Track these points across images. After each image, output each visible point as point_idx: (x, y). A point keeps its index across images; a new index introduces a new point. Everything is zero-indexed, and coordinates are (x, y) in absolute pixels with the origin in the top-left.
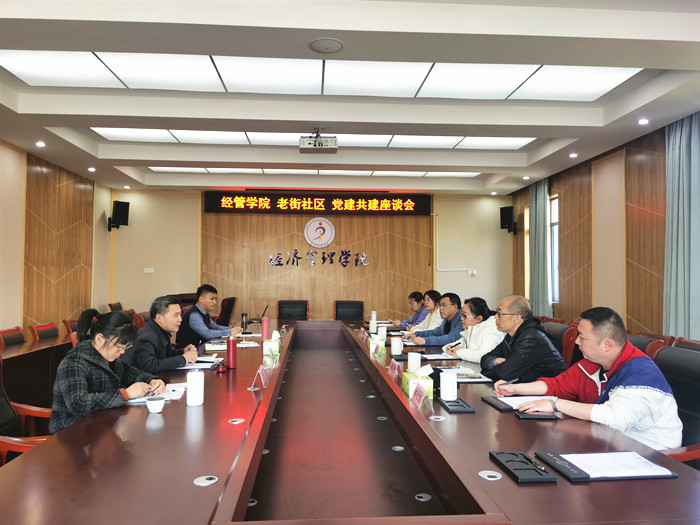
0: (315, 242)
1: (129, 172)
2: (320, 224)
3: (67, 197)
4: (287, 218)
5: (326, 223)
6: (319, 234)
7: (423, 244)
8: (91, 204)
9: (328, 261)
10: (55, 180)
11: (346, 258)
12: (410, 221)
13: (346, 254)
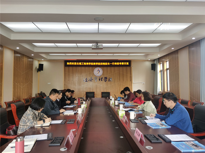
0: (97, 75)
1: (43, 55)
2: (98, 69)
3: (25, 63)
4: (89, 68)
5: (100, 69)
6: (98, 72)
7: (129, 75)
8: (33, 64)
9: (101, 80)
10: (22, 58)
12: (125, 68)
13: (106, 78)
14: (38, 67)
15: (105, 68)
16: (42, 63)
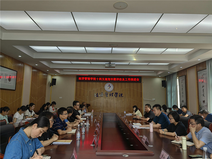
0: (107, 90)
1: (57, 71)
2: (109, 85)
3: (41, 78)
5: (111, 84)
6: (109, 87)
7: (139, 91)
9: (111, 95)
10: (38, 73)
11: (117, 95)
12: (135, 84)
13: (117, 94)
14: (51, 82)
15: (116, 84)
16: (55, 78)
